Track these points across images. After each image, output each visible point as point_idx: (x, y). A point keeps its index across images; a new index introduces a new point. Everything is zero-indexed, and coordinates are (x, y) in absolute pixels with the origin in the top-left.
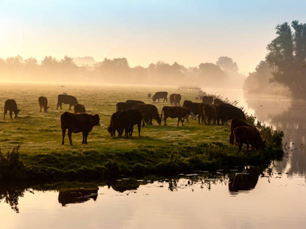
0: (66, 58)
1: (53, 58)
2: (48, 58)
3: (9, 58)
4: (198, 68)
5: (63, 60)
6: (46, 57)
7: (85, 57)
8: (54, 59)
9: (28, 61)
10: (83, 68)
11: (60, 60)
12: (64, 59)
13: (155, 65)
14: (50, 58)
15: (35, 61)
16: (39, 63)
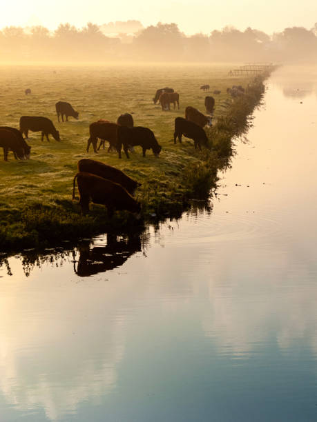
0: (90, 25)
1: (71, 26)
2: (64, 26)
3: (9, 27)
4: (283, 34)
5: (85, 29)
6: (62, 26)
7: (129, 21)
8: (73, 28)
9: (36, 31)
10: (116, 40)
11: (81, 30)
12: (87, 27)
13: (220, 33)
14: (67, 26)
15: (46, 31)
16: (52, 34)
